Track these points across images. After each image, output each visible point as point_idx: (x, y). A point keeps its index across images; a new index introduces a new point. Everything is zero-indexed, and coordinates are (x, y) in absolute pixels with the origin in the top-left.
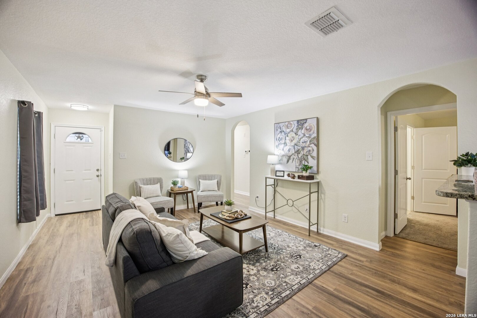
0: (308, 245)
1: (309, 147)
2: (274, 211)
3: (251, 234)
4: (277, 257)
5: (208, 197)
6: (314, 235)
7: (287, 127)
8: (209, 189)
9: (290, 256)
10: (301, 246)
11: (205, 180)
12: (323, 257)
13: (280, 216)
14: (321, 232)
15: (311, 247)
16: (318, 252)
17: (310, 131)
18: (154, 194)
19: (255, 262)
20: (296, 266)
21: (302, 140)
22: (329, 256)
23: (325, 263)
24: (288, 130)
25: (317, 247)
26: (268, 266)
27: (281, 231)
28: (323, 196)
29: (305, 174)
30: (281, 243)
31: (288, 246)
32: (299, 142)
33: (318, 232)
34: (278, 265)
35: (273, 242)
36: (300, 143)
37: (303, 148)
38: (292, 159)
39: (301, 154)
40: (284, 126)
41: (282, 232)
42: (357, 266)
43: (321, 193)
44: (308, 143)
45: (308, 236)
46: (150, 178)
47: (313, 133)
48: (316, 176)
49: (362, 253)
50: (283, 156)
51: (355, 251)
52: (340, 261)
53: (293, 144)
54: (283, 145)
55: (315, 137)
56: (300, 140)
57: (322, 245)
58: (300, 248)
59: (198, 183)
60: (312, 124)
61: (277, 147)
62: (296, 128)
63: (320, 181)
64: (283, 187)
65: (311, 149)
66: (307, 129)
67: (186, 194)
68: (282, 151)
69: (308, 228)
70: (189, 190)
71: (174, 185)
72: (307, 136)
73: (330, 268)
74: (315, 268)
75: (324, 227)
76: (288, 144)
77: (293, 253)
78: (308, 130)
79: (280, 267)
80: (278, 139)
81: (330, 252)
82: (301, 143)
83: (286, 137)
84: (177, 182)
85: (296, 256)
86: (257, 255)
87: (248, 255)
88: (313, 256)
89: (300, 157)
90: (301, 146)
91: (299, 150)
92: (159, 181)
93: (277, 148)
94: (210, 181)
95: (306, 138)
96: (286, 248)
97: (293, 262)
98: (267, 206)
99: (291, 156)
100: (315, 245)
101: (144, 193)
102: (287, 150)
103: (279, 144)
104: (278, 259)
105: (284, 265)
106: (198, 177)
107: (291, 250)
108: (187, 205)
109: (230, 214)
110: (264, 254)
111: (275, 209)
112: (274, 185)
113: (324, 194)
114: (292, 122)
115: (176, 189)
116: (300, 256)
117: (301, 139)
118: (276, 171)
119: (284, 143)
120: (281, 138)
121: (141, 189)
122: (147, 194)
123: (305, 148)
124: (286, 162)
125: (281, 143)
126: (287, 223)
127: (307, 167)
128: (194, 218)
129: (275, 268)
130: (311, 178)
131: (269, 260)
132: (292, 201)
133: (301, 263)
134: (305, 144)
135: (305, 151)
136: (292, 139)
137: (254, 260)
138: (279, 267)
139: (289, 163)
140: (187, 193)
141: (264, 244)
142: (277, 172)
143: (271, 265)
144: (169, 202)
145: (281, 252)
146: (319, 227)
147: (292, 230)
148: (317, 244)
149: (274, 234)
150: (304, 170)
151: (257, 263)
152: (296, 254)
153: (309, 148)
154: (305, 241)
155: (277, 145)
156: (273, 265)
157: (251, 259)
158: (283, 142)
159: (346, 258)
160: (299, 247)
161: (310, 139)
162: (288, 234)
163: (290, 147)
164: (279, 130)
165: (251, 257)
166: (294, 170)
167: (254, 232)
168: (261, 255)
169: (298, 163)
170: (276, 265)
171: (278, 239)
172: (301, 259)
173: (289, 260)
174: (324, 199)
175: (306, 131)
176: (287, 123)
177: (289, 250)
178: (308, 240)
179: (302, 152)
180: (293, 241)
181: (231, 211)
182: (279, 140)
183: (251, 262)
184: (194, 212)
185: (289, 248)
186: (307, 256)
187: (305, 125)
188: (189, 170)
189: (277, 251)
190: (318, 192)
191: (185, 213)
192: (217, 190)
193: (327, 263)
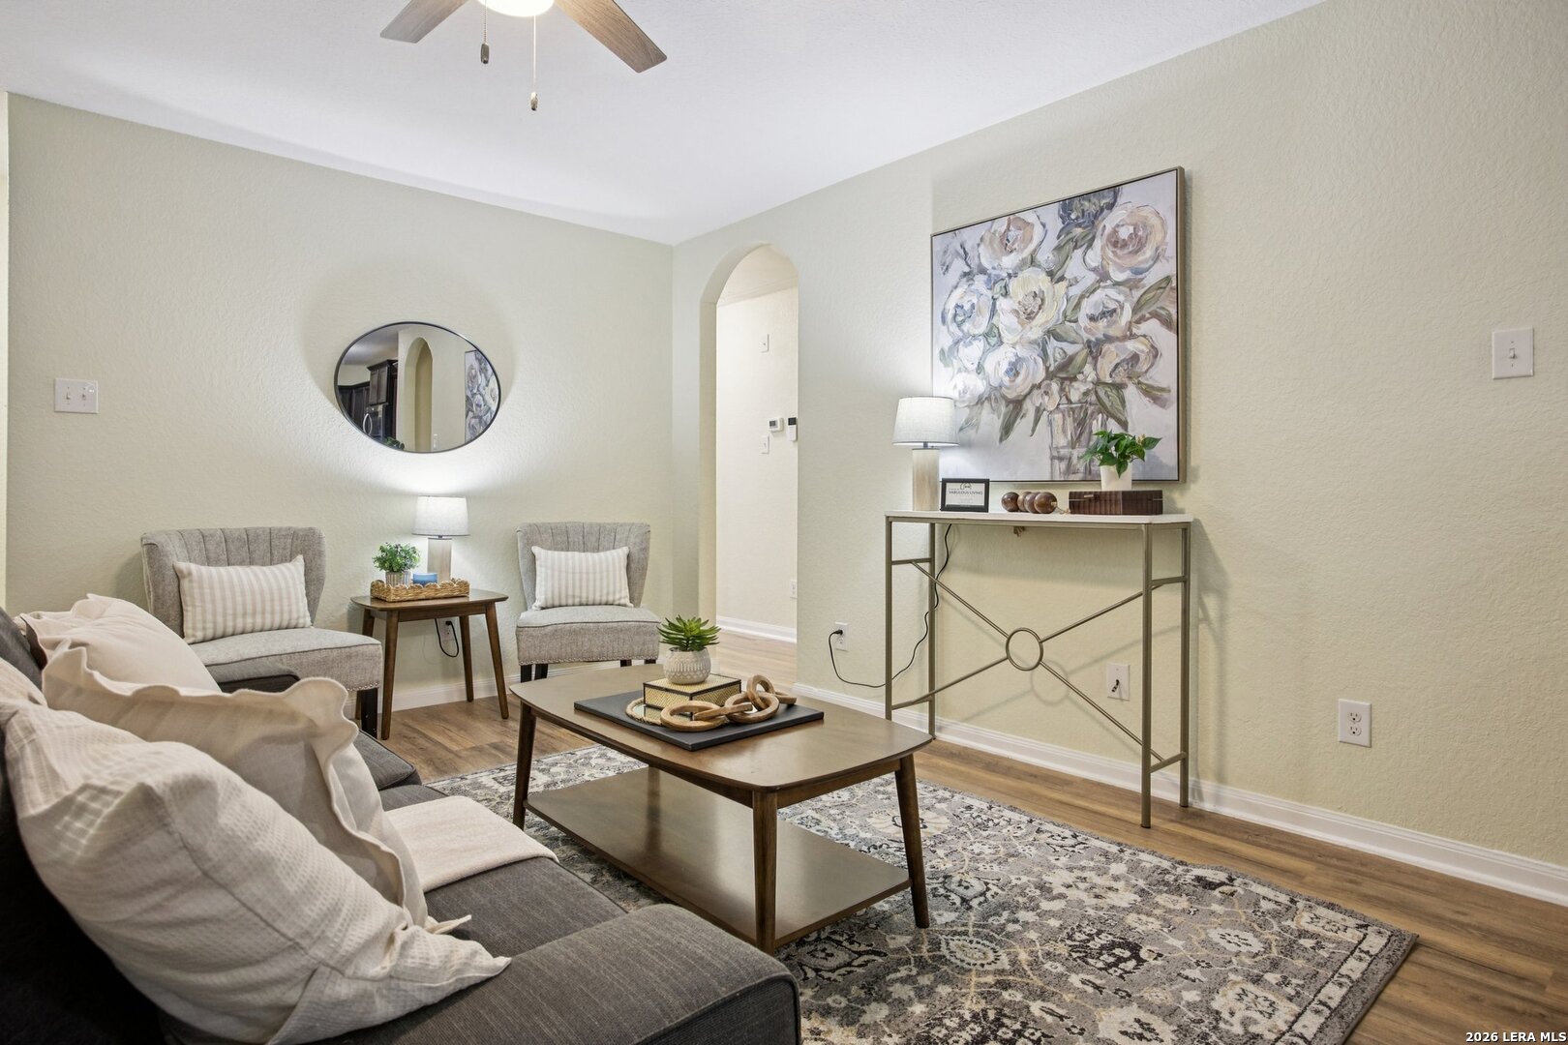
0: (1159, 877)
1: (1133, 336)
2: (930, 699)
3: (818, 822)
4: (991, 956)
5: (574, 633)
6: (1172, 821)
7: (1006, 245)
8: (584, 595)
9: (1073, 948)
10: (1120, 885)
11: (562, 550)
12: (1274, 953)
13: (964, 727)
14: (1208, 806)
15: (1176, 889)
16: (1234, 924)
17: (1136, 252)
18: (263, 613)
19: (858, 1000)
20: (1129, 1015)
21: (1088, 307)
22: (1308, 943)
23: (1307, 994)
24: (1009, 262)
25: (1216, 893)
26: (947, 1022)
27: (985, 806)
28: (1211, 602)
29: (1109, 481)
30: (996, 868)
31: (1044, 888)
32: (1070, 317)
33: (1185, 804)
34: (1007, 1011)
35: (949, 865)
36: (1076, 321)
37: (1094, 350)
38: (1031, 415)
39: (1084, 381)
40: (987, 239)
41: (990, 808)
42: (1512, 1010)
43: (1204, 588)
44: (1127, 315)
45: (1139, 828)
46: (246, 530)
47: (1156, 258)
48: (1173, 497)
49: (1498, 923)
50: (980, 401)
51: (1449, 915)
52: (1391, 977)
53: (1035, 332)
54: (978, 346)
55: (1168, 279)
56: (1078, 306)
57: (1245, 877)
58: (1112, 899)
59: (523, 564)
60: (1145, 212)
61: (946, 356)
62: (1052, 241)
63: (1197, 521)
64: (977, 570)
65: (1143, 347)
66: (1116, 243)
67: (456, 621)
68: (974, 376)
69: (1138, 788)
70: (473, 598)
71: (391, 570)
72: (1120, 277)
73: (1352, 1033)
74: (1253, 1029)
75: (1221, 778)
76: (1006, 337)
77: (1087, 930)
78: (1125, 245)
79: (1024, 1025)
80: (950, 316)
81: (1304, 921)
82: (1083, 321)
83: (994, 299)
84: (410, 555)
85: (1110, 947)
86: (863, 948)
87: (807, 948)
88: (1214, 946)
89: (1075, 396)
90: (1086, 336)
91: (1071, 359)
92: (304, 546)
93: (946, 365)
94: (589, 554)
95: (1113, 293)
96: (1032, 899)
97: (1097, 987)
98: (894, 672)
99: (1026, 396)
100: (1199, 879)
101: (204, 611)
102: (1005, 366)
103: (957, 343)
104: (1002, 972)
105: (1051, 1013)
106: (526, 534)
107: (1064, 910)
108: (462, 684)
109: (692, 696)
110: (907, 939)
111: (937, 688)
112: (931, 560)
113: (1221, 593)
114: (1030, 217)
115: (401, 593)
116: (1135, 949)
117: (1085, 302)
118: (945, 482)
119: (986, 335)
120: (967, 307)
121: (185, 584)
122: (220, 610)
123: (1106, 347)
124: (997, 435)
125: (967, 335)
126: (1006, 763)
127: (1124, 443)
128: (495, 747)
129: (994, 1032)
130: (1145, 501)
131: (947, 980)
132: (1037, 637)
133: (1158, 996)
134: (1109, 326)
135: (1106, 365)
136: (1033, 305)
137: (852, 983)
138: (1018, 1026)
139: (1014, 435)
140: (465, 610)
141: (904, 876)
142: (949, 486)
143: (967, 1016)
144: (349, 657)
145: (1011, 928)
146: (1191, 779)
147: (1040, 797)
148: (1211, 875)
149: (945, 823)
150: (1107, 459)
151: (874, 1005)
152: (1104, 939)
153: (1132, 346)
154: (1135, 858)
155: (946, 349)
156: (975, 1017)
157: (833, 976)
158: (983, 328)
159: (1415, 956)
160: (1111, 894)
161: (1137, 294)
162: (1025, 819)
163: (1021, 352)
164: (959, 267)
165: (832, 963)
166: (1042, 469)
167: (832, 812)
168: (892, 944)
169: (1064, 431)
170: (1000, 1013)
171: (977, 848)
172: (1143, 968)
173: (1075, 980)
174: (1222, 618)
175: (1111, 255)
176: (1001, 226)
177: (1054, 915)
178: (1153, 853)
179: (1088, 369)
180: (1064, 860)
181: (702, 682)
182: (959, 319)
183: (830, 1001)
184: (500, 719)
185: (1054, 898)
186: (1175, 949)
187: (1109, 221)
188: (471, 497)
189: (985, 919)
190: (1185, 580)
191: (446, 721)
192: (626, 601)
193: (1321, 997)
